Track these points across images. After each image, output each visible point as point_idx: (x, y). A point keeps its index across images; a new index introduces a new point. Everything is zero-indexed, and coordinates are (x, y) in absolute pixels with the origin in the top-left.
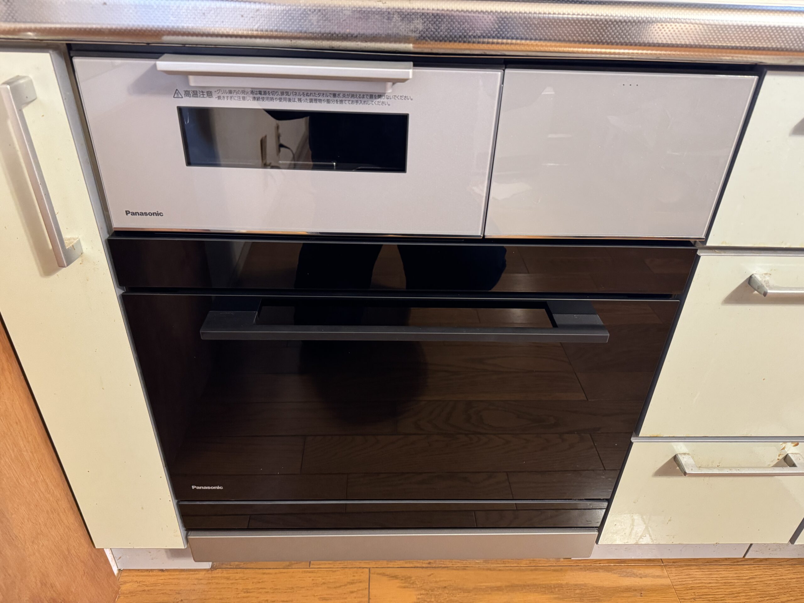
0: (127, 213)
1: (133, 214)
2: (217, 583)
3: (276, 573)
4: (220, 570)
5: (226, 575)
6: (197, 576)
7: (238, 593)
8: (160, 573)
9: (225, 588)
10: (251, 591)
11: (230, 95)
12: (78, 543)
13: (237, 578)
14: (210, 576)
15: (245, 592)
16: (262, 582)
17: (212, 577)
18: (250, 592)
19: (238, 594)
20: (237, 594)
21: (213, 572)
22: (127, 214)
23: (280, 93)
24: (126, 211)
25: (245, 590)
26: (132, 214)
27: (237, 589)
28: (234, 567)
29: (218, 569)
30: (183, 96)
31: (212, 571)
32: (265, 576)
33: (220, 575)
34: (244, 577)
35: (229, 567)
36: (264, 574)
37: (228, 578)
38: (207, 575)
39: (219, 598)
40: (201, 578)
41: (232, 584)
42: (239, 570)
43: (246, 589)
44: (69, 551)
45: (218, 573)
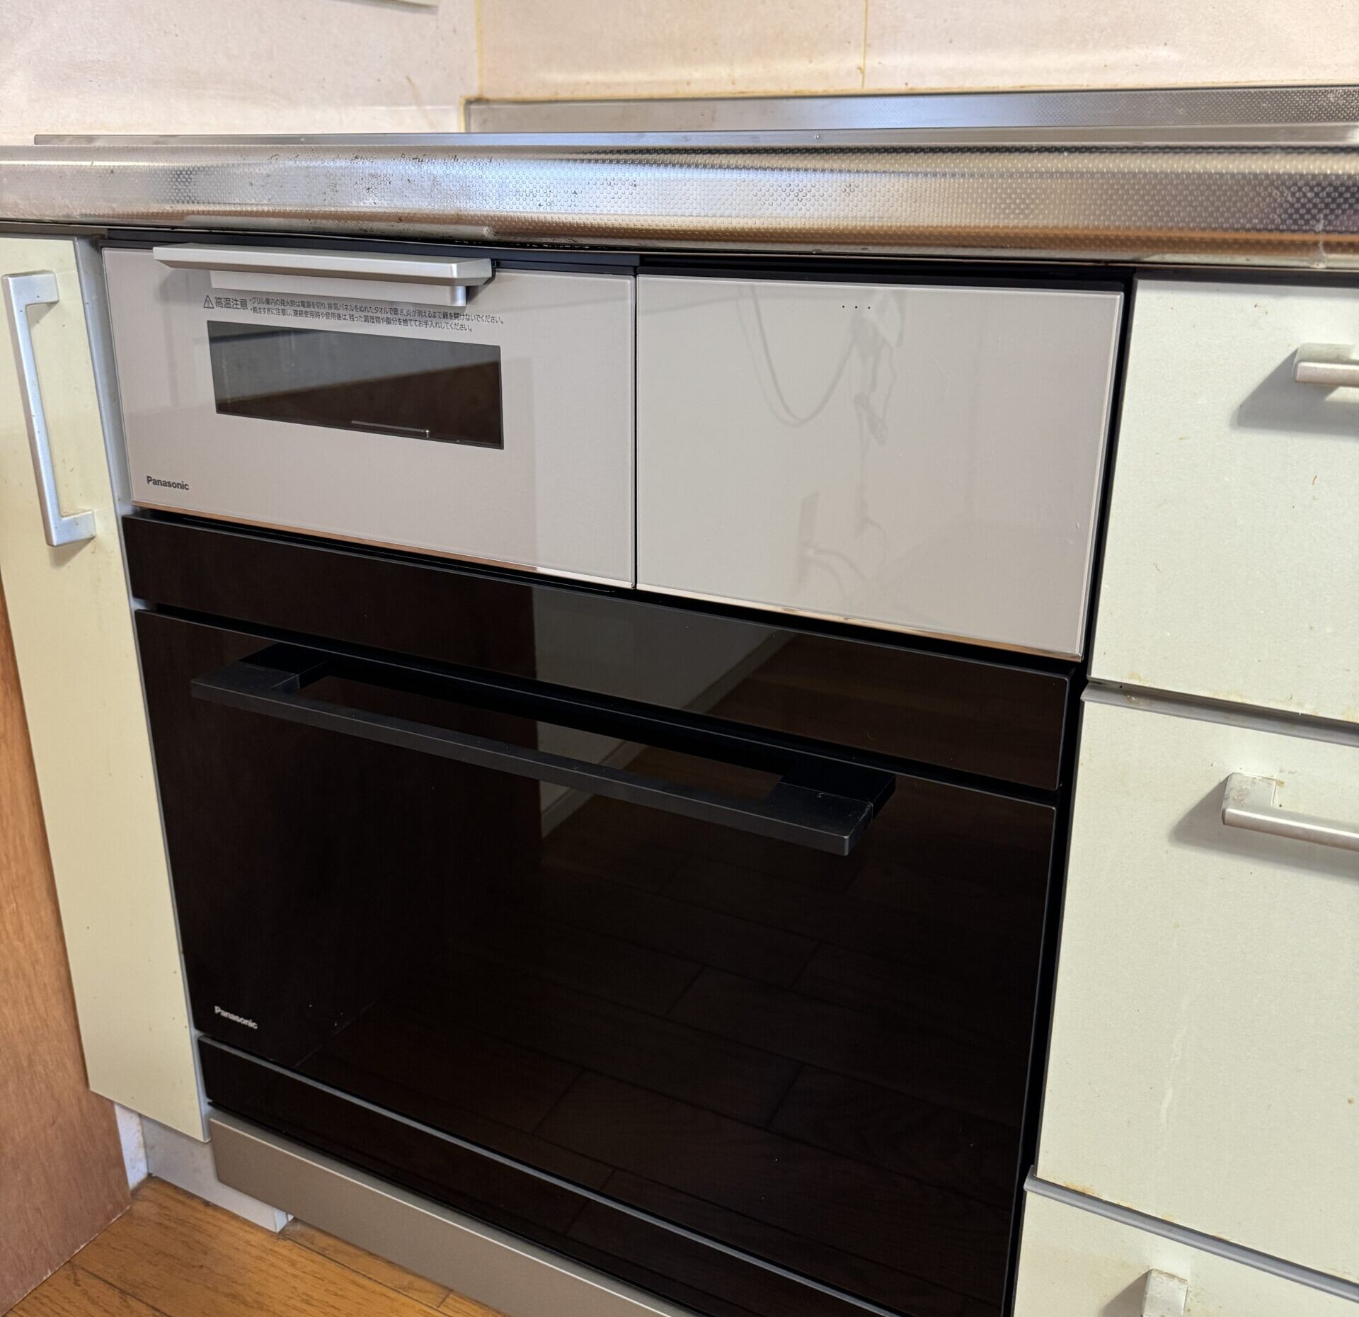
0: (149, 479)
1: (156, 482)
2: (273, 1265)
3: (373, 1292)
4: (293, 1243)
5: (294, 1257)
6: (249, 1237)
7: (292, 1296)
8: (201, 1207)
9: (277, 1277)
10: (315, 1303)
11: (267, 306)
12: (57, 1060)
13: (306, 1270)
14: (270, 1246)
15: (302, 1301)
16: (342, 1296)
17: (271, 1250)
18: (310, 1304)
19: (291, 1298)
20: (289, 1297)
21: (279, 1242)
22: (149, 481)
23: (327, 306)
24: (148, 477)
25: (305, 1297)
26: (154, 483)
27: (295, 1288)
28: (316, 1250)
29: (290, 1242)
30: (215, 306)
31: (278, 1239)
32: (354, 1288)
33: (285, 1252)
34: (319, 1273)
35: (308, 1244)
36: (354, 1283)
37: (293, 1264)
38: (265, 1243)
39: (257, 1291)
40: (253, 1243)
41: (294, 1276)
42: (319, 1258)
43: (308, 1295)
44: (31, 1063)
45: (284, 1248)
